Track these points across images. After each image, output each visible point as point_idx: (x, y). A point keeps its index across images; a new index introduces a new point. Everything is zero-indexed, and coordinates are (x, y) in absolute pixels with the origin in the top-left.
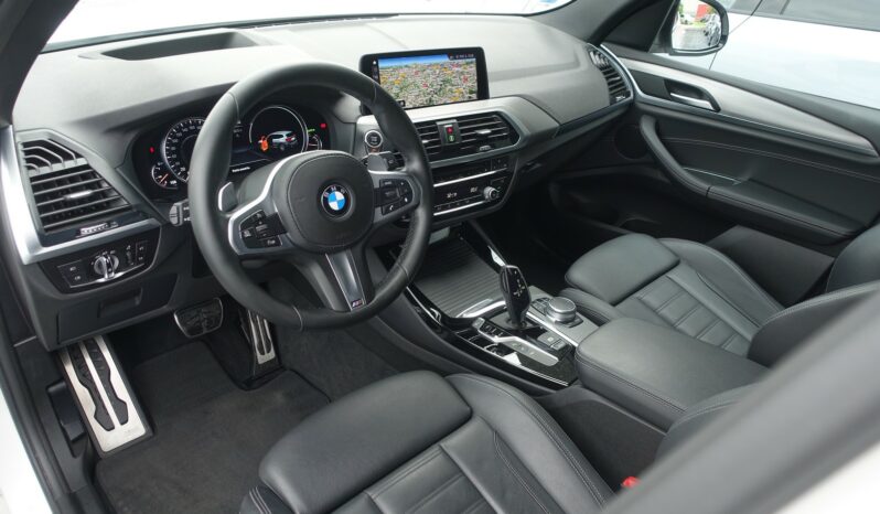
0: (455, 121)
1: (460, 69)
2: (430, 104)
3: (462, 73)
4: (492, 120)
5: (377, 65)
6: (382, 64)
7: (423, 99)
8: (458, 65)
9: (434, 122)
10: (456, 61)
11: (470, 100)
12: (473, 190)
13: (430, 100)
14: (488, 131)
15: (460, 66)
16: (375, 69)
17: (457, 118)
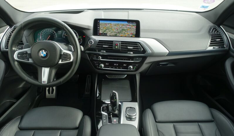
0: (120, 42)
1: (130, 27)
2: (116, 36)
3: (130, 28)
4: (136, 44)
5: (99, 22)
6: (101, 22)
7: (114, 34)
8: (129, 25)
9: (113, 41)
10: (129, 24)
11: (132, 37)
12: (124, 65)
13: (116, 35)
14: (131, 48)
15: (130, 26)
16: (98, 23)
17: (122, 42)
